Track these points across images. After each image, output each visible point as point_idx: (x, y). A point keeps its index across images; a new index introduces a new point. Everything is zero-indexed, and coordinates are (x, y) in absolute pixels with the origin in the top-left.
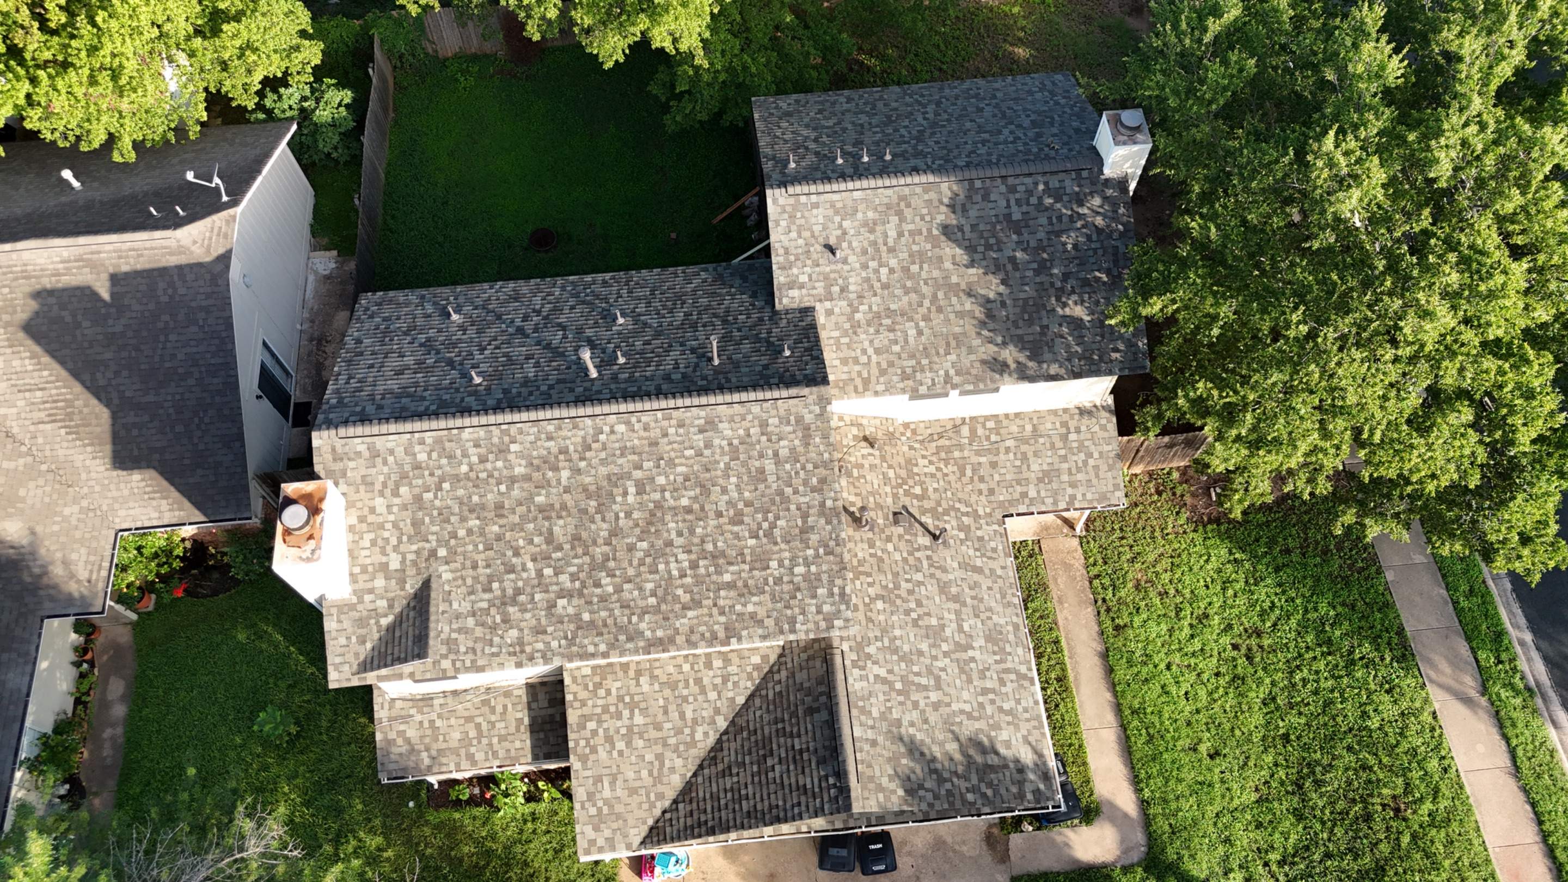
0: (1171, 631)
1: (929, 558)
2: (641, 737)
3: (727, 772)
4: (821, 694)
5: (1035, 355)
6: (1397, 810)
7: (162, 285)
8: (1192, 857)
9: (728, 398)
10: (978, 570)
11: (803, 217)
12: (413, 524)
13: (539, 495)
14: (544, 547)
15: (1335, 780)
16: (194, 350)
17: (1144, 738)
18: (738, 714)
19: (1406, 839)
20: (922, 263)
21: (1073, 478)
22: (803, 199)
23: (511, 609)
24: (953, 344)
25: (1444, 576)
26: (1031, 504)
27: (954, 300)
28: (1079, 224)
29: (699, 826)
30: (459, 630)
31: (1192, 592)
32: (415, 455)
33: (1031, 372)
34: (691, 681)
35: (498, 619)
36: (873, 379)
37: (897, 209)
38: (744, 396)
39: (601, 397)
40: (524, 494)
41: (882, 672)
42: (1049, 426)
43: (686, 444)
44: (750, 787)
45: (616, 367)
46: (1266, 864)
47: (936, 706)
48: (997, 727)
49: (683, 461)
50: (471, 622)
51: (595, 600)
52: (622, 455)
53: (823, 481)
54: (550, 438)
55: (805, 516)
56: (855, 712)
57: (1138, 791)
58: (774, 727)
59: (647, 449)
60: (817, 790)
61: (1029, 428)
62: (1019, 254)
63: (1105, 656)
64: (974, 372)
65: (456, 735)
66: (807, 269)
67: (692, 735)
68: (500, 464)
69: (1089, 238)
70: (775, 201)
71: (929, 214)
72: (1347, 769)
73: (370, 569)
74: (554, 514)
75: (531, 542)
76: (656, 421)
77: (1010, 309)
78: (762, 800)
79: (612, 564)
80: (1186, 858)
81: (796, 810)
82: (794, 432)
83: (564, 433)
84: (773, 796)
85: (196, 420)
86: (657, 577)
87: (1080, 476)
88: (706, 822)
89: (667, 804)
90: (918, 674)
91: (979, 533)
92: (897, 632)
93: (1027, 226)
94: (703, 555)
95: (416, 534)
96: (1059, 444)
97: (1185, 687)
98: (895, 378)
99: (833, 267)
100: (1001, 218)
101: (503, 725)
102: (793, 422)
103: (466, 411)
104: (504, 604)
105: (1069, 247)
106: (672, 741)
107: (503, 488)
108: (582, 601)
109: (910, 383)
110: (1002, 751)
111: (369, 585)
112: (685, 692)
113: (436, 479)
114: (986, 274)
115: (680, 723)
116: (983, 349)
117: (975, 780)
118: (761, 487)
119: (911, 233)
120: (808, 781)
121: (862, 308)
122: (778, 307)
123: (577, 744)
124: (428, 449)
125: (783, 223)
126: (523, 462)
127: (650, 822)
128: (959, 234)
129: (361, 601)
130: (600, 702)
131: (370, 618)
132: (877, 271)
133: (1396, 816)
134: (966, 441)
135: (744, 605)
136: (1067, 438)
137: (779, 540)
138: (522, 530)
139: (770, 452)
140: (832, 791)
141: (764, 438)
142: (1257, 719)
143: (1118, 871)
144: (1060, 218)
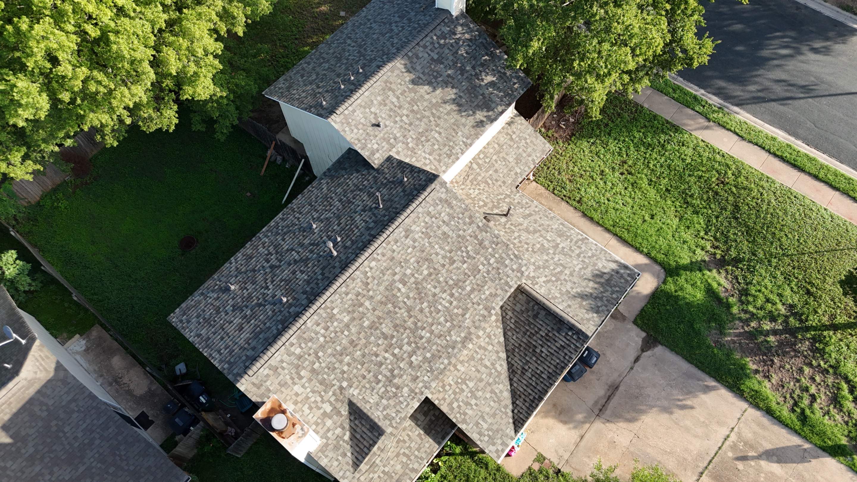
0: (596, 187)
1: (512, 224)
2: (478, 391)
3: (524, 371)
4: (533, 306)
5: (489, 109)
6: (722, 182)
7: (36, 409)
8: (680, 258)
9: (405, 214)
10: (530, 215)
11: (353, 120)
12: (321, 384)
13: (364, 322)
14: (386, 342)
15: (695, 190)
16: (85, 425)
17: (626, 232)
18: (506, 346)
19: (734, 189)
20: (416, 103)
21: (527, 153)
22: (346, 112)
23: (396, 381)
24: (455, 127)
25: (661, 92)
26: (522, 175)
27: (441, 109)
28: (461, 43)
29: (533, 402)
30: (384, 409)
31: (590, 167)
32: (294, 353)
33: (493, 117)
34: (477, 350)
35: (394, 390)
36: (438, 167)
37: (388, 87)
38: (411, 208)
39: (351, 258)
40: (357, 327)
41: (544, 279)
42: (502, 139)
43: (406, 248)
44: (540, 368)
45: (340, 243)
46: (703, 238)
47: (571, 275)
48: (595, 265)
49: (410, 256)
50: (384, 401)
51: (426, 345)
52: (384, 275)
53: (470, 217)
54: (347, 294)
55: (476, 237)
56: (551, 301)
57: (641, 252)
58: (526, 337)
59: (391, 263)
60: (568, 342)
61: (496, 146)
62: (449, 72)
63: (584, 215)
64: (472, 133)
65: (399, 467)
66: (373, 141)
67: (496, 371)
68: (335, 324)
69: (469, 45)
70: (335, 122)
71: (402, 81)
72: (695, 183)
73: (319, 421)
74: (378, 325)
75: (379, 345)
76: (385, 248)
77: (466, 97)
78: (549, 367)
79: (419, 324)
80: (679, 260)
81: (567, 357)
82: (443, 206)
83: (351, 286)
84: (552, 362)
85: (118, 458)
86: (442, 313)
87: (529, 150)
88: (534, 398)
89: (511, 407)
90: (554, 269)
91: (516, 201)
92: (532, 260)
93: (443, 58)
94: (451, 287)
95: (326, 387)
96: (512, 143)
97: (620, 202)
98: (446, 160)
99: (383, 132)
100: (431, 62)
101: (414, 443)
102: (439, 203)
103: (298, 315)
104: (391, 381)
105: (465, 55)
106: (491, 380)
107: (346, 333)
108: (421, 350)
109: (453, 157)
110: (605, 271)
111: (325, 428)
112: (479, 356)
113: (314, 355)
114: (443, 89)
115: (488, 371)
116: (468, 121)
117: (610, 289)
118: (449, 240)
119: (402, 94)
120: (561, 342)
121: (409, 141)
122: (376, 167)
123: (455, 417)
124: (297, 345)
125: (347, 129)
126: (345, 314)
127: (511, 421)
128: (420, 80)
129: (328, 438)
130: (450, 392)
131: (338, 442)
132: (402, 121)
133: (724, 184)
134: (478, 170)
135: (484, 294)
136: (512, 139)
137: (474, 255)
138: (370, 343)
139: (441, 223)
140: (574, 337)
141: (434, 219)
142: (652, 193)
143: (663, 286)
144: (452, 45)
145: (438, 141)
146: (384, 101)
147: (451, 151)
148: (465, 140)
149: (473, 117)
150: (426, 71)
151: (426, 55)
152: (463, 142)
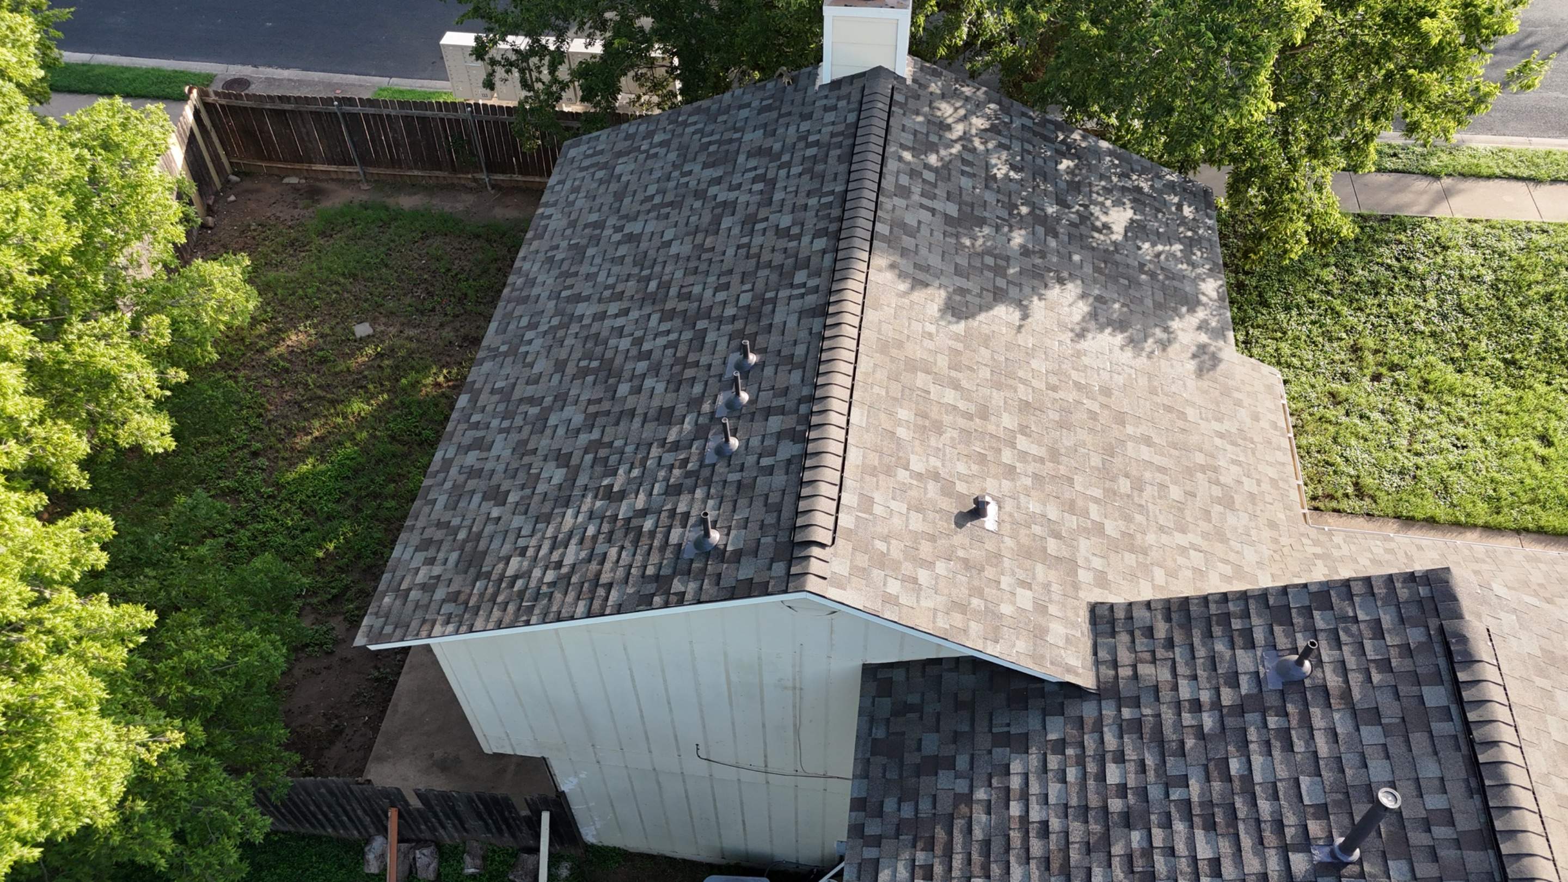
11: (886, 540)
17: (1538, 511)
20: (1015, 377)
27: (1089, 361)
28: (980, 146)
37: (903, 366)
62: (1018, 239)
70: (838, 582)
71: (922, 322)
77: (1113, 295)
93: (971, 205)
98: (1231, 520)
100: (951, 230)
114: (1041, 297)
116: (1176, 364)
119: (955, 366)
121: (1094, 516)
128: (968, 298)
144: (964, 161)
145: (1162, 470)
146: (925, 416)
147: (1218, 483)
148: (1216, 426)
149: (1175, 347)
150: (963, 261)
151: (925, 216)
152: (1221, 435)
